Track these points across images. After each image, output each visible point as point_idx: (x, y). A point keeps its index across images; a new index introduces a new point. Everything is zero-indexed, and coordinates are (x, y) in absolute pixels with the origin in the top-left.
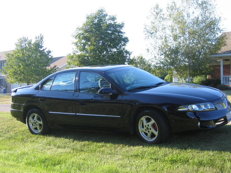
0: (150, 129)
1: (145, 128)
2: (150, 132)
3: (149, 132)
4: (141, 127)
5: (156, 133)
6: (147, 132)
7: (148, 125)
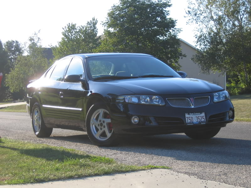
0: (104, 127)
1: (99, 122)
2: (103, 130)
3: (101, 129)
4: (95, 118)
5: (109, 135)
6: (99, 128)
7: (104, 122)
